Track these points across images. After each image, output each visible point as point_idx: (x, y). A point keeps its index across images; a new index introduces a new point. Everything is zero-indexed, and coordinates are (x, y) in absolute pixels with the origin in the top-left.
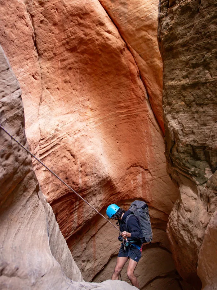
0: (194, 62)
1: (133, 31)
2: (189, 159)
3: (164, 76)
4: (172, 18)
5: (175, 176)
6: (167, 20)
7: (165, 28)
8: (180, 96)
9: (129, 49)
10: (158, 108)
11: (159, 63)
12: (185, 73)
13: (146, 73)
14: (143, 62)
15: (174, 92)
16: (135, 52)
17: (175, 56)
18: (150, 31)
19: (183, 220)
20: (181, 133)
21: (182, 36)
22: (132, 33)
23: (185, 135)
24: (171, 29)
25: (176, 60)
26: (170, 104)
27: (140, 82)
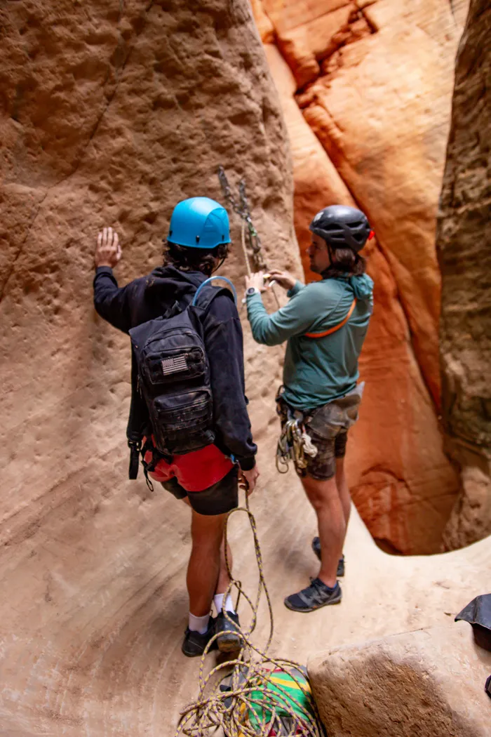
0: (484, 280)
1: (390, 221)
2: (476, 419)
3: (443, 299)
4: (456, 222)
5: (455, 453)
6: (449, 224)
7: (446, 233)
8: (465, 327)
9: (381, 249)
10: (430, 358)
11: (433, 276)
12: (472, 295)
13: (410, 291)
14: (404, 274)
15: (456, 321)
16: (391, 255)
17: (460, 271)
18: (421, 223)
19: (466, 525)
20: (465, 380)
21: (469, 247)
22: (389, 224)
23: (472, 382)
24: (454, 236)
25: (460, 277)
26: (449, 338)
27: (397, 308)
